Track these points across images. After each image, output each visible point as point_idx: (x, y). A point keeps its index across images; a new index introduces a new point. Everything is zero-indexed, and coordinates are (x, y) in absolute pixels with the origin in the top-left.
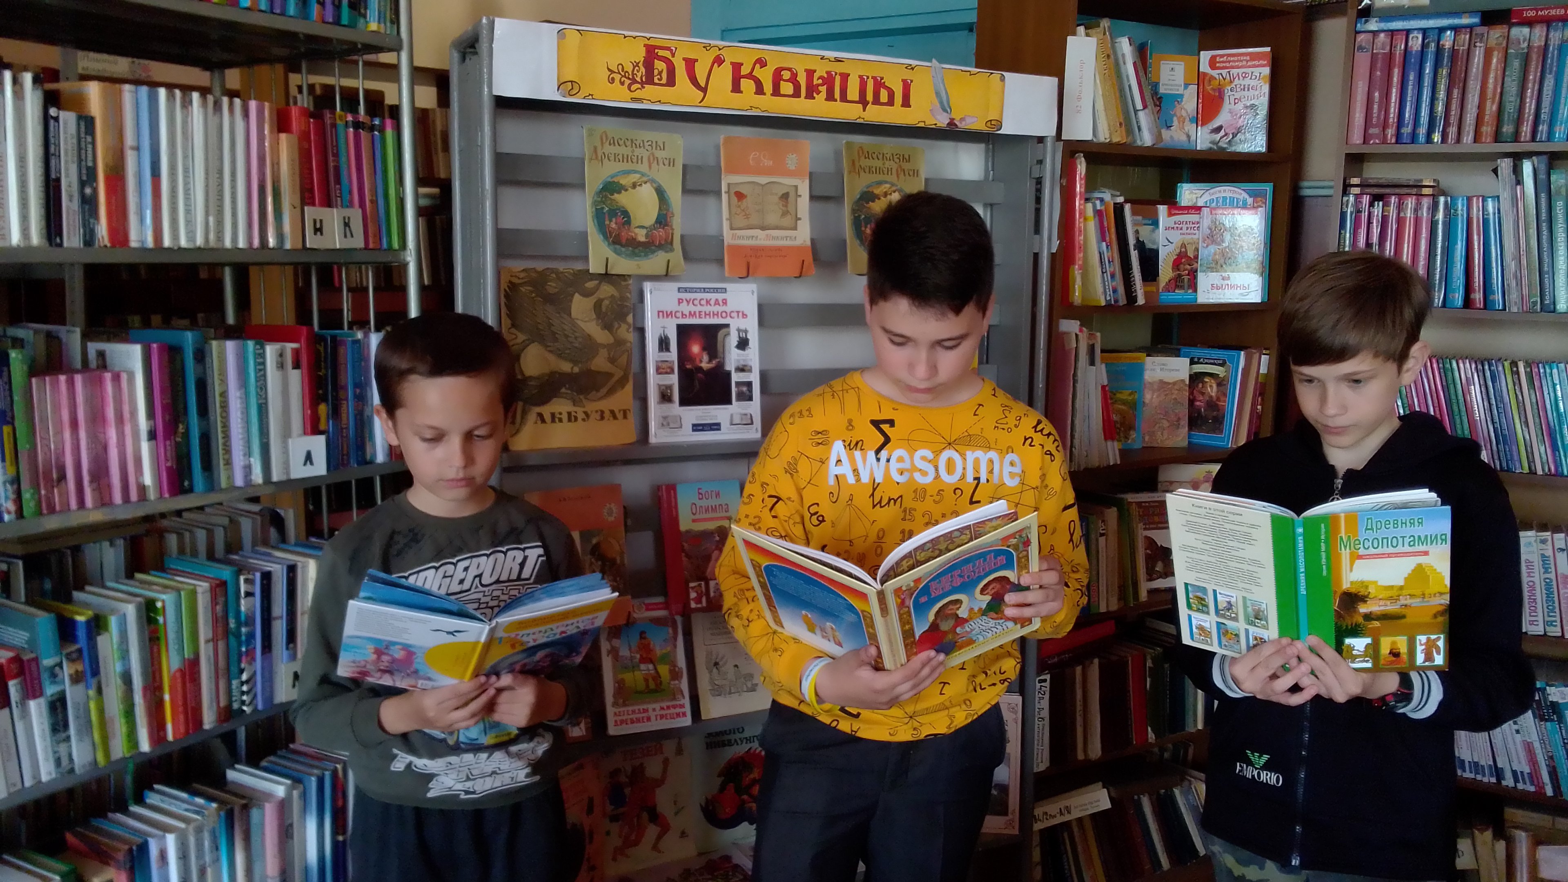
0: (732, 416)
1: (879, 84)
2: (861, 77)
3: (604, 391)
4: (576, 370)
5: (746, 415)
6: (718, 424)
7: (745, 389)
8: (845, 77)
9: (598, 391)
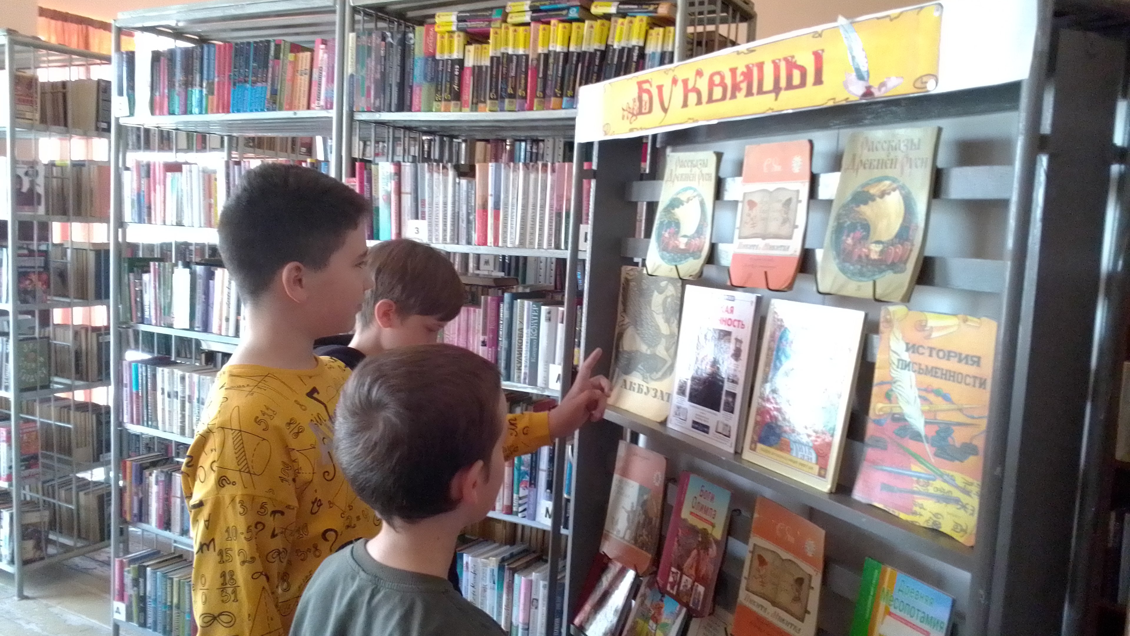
0: (718, 422)
1: (791, 65)
2: (774, 62)
3: (660, 374)
4: (649, 352)
5: (727, 425)
6: (707, 427)
7: (730, 399)
8: (760, 66)
9: (657, 373)
